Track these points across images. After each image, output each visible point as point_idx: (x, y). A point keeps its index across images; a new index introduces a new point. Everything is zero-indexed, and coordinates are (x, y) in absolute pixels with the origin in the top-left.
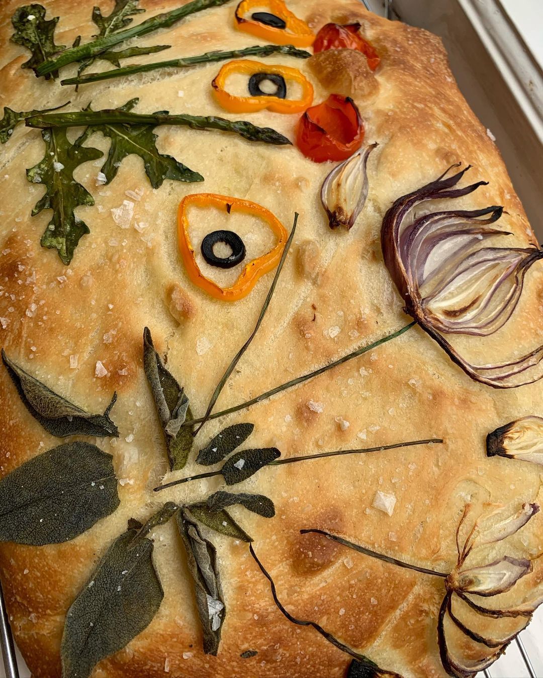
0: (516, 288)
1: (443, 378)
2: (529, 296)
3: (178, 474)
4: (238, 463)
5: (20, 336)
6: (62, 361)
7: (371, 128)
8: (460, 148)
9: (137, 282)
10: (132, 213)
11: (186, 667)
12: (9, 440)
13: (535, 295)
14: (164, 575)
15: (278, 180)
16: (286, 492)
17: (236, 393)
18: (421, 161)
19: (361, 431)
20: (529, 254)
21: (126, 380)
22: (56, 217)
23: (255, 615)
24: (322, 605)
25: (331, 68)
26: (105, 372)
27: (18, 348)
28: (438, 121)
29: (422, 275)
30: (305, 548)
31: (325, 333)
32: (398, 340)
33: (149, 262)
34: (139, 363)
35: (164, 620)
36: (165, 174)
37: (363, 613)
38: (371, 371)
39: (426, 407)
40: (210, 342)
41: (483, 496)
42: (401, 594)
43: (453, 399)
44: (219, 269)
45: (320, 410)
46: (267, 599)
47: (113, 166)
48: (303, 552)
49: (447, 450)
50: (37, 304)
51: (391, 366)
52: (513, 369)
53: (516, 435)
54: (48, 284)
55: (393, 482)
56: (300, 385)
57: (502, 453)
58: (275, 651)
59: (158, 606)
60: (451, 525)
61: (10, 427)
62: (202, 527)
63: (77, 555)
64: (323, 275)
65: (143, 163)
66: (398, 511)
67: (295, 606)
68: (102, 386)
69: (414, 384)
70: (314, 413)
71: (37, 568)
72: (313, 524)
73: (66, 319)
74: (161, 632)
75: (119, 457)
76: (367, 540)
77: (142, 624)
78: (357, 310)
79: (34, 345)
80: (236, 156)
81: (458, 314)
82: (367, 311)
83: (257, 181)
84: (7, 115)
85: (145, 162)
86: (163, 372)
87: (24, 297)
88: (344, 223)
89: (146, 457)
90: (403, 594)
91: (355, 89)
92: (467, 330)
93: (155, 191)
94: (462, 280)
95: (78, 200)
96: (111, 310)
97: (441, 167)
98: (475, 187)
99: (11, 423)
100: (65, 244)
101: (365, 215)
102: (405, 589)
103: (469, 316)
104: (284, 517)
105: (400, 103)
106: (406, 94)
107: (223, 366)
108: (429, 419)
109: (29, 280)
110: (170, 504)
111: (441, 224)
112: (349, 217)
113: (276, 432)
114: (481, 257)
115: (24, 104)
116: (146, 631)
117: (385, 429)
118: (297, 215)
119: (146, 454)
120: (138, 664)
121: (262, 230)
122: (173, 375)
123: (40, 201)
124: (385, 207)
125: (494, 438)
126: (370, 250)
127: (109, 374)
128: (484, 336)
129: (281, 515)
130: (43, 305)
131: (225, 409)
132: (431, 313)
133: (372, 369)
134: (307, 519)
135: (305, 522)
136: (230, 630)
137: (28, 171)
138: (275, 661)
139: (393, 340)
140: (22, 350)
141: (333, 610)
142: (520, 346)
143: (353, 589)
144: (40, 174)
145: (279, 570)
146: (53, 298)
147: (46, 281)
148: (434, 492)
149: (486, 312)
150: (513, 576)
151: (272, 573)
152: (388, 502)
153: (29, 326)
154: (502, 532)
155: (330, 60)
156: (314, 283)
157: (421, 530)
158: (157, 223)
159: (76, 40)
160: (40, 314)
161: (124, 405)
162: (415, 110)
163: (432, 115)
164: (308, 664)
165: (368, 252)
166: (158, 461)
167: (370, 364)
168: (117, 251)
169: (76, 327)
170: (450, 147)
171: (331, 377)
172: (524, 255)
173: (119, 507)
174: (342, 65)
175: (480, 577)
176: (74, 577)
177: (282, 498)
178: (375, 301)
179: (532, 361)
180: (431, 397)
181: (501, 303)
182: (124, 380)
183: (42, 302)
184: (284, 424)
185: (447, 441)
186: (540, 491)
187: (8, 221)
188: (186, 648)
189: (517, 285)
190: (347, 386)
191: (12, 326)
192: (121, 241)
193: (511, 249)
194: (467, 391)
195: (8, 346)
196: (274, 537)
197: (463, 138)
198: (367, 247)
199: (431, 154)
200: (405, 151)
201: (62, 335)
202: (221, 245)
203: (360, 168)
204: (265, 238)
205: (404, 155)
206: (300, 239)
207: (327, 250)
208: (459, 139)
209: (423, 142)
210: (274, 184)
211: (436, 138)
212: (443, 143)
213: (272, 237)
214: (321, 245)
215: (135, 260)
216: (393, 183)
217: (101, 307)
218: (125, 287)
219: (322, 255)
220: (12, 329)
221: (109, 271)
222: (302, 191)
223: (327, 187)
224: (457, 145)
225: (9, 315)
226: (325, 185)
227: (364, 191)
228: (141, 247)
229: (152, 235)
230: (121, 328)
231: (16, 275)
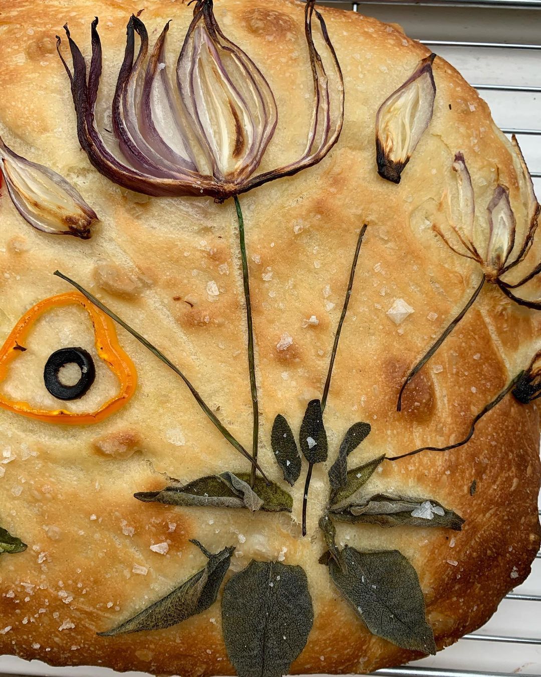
0: (236, 55)
1: (305, 193)
2: (251, 44)
3: (297, 505)
4: (309, 444)
5: (89, 614)
6: (134, 581)
8: (34, 25)
9: (75, 481)
11: (460, 546)
12: (195, 647)
13: (251, 36)
14: (380, 545)
15: (2, 272)
16: (353, 406)
17: (240, 420)
18: (37, 85)
19: (324, 306)
20: (203, 17)
21: (181, 527)
23: (446, 472)
24: (461, 407)
26: (165, 545)
27: (102, 619)
29: (184, 161)
30: (410, 407)
31: (210, 299)
32: (247, 224)
33: (55, 461)
34: (169, 509)
35: (417, 556)
37: (482, 370)
38: (269, 268)
39: (326, 226)
40: (174, 428)
41: (431, 207)
42: (482, 329)
43: (330, 193)
44: (91, 388)
45: (289, 340)
46: (437, 457)
48: (413, 410)
49: (376, 224)
50: (61, 589)
51: (272, 245)
52: (323, 109)
53: (390, 143)
54: (41, 572)
55: (383, 294)
56: (256, 349)
57: (401, 166)
58: (480, 463)
59: (404, 558)
60: (444, 253)
61: (183, 643)
62: (353, 499)
63: (330, 614)
64: (143, 273)
66: (412, 301)
67: (452, 433)
68: (178, 550)
69: (300, 229)
70: (290, 348)
71: (324, 649)
72: (392, 391)
73: (90, 565)
74: (426, 561)
75: (255, 554)
76: (425, 342)
77: (412, 576)
78: (198, 253)
79: (106, 603)
81: (241, 140)
82: (203, 243)
86: (189, 488)
87: (46, 600)
88: (89, 223)
89: (266, 529)
90: (482, 326)
92: (264, 140)
94: (205, 114)
96: (98, 518)
97: (55, 65)
98: (95, 36)
99: (178, 641)
101: (86, 191)
102: (479, 323)
103: (248, 128)
104: (375, 417)
107: (206, 422)
108: (339, 229)
109: (29, 591)
110: (321, 521)
111: (131, 106)
112: (83, 214)
113: (294, 394)
114: (185, 78)
116: (419, 572)
117: (331, 279)
118: (57, 273)
119: (264, 528)
120: (440, 586)
121: (60, 318)
122: (196, 478)
124: (83, 161)
125: (384, 169)
126: (132, 205)
127: (168, 541)
128: (276, 122)
129: (372, 419)
130: (64, 583)
131: (251, 438)
132: (232, 174)
133: (268, 266)
134: (386, 395)
135: (387, 398)
136: (448, 499)
138: (487, 464)
139: (246, 228)
140: (105, 615)
141: (469, 398)
142: (302, 86)
143: (460, 373)
145: (419, 437)
146: (60, 571)
147: (36, 574)
148: (409, 256)
149: (250, 104)
150: (506, 209)
151: (419, 445)
152: (400, 308)
153: (83, 603)
154: (469, 204)
156: (148, 286)
157: (437, 286)
158: (10, 436)
160: (74, 589)
161: (207, 535)
164: (499, 435)
165: (134, 208)
166: (276, 521)
167: (261, 267)
168: (30, 489)
169: (103, 557)
170: (29, 37)
171: (260, 312)
172: (201, 23)
173: (304, 568)
175: (497, 246)
176: (346, 621)
177: (357, 411)
178: (196, 228)
179: (322, 81)
180: (319, 216)
181: (246, 83)
182: (181, 529)
183: (61, 583)
184: (289, 382)
185: (368, 219)
186: (445, 142)
188: (446, 543)
189: (233, 52)
190: (275, 300)
191: (74, 617)
192: (19, 482)
193: (188, 36)
194: (327, 173)
195: (96, 627)
196: (389, 432)
197: (22, 11)
198: (128, 207)
199: (32, 67)
200: (16, 98)
201: (107, 573)
202: (62, 374)
203: (22, 166)
204: (72, 318)
205: (21, 102)
206: (89, 280)
207: (114, 256)
208: (23, 18)
209: (12, 67)
210: (6, 279)
211: (12, 48)
212: (21, 42)
213: (74, 310)
214: (104, 259)
215: (47, 474)
216: (56, 135)
217: (90, 527)
218: (75, 495)
219: (117, 263)
220: (79, 619)
221: (50, 506)
222: (27, 251)
223: (33, 219)
224: (30, 25)
225: (62, 619)
226: (29, 220)
227: (56, 179)
228: (34, 464)
229: (23, 446)
230: (122, 515)
231: (18, 601)
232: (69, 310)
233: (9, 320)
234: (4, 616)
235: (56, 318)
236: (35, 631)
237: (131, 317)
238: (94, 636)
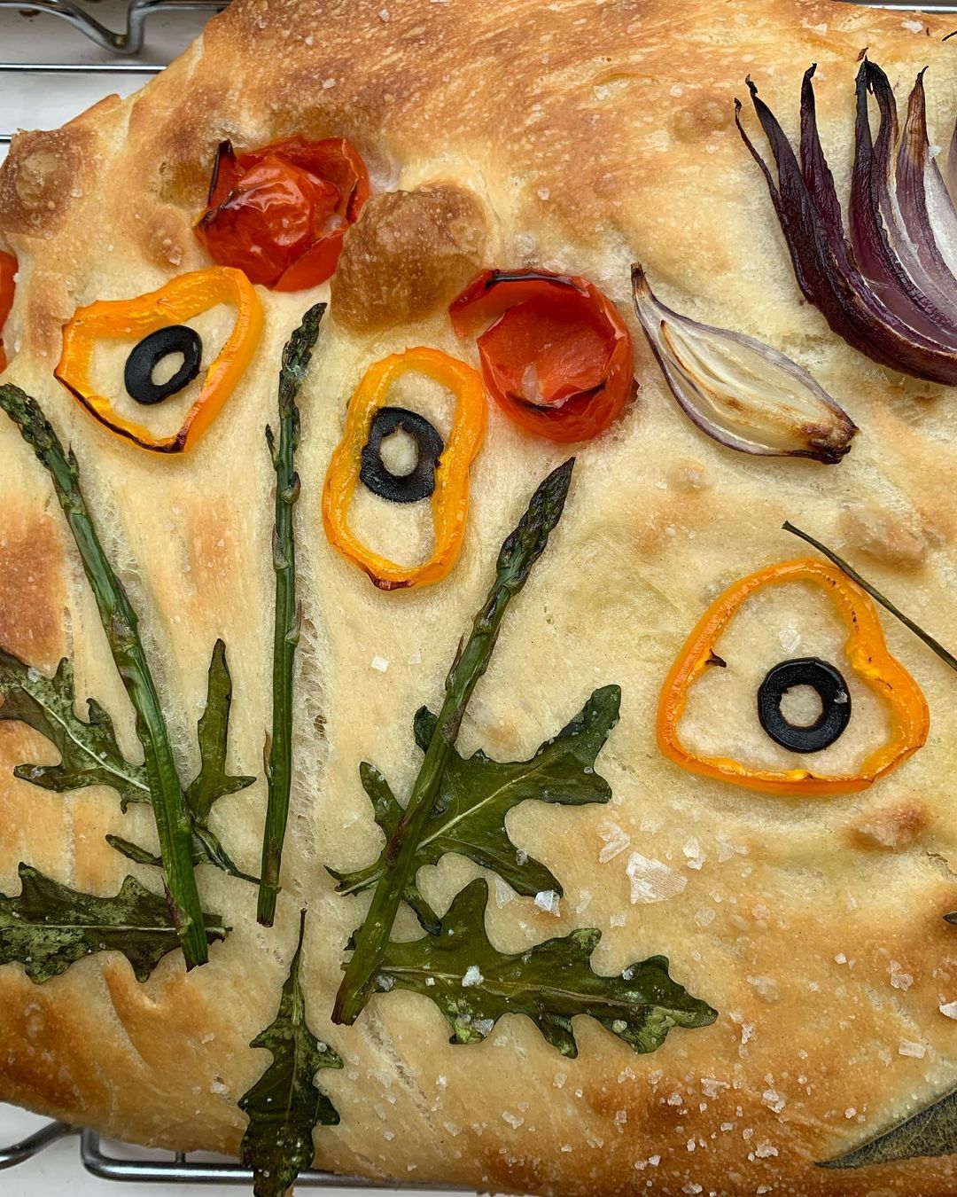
5: (807, 1132)
6: (897, 1068)
7: (567, 255)
8: (680, 78)
9: (807, 895)
10: (657, 864)
15: (662, 526)
18: (698, 186)
22: (597, 1012)
25: (403, 288)
27: (828, 1137)
28: (591, 92)
33: (776, 861)
36: (580, 766)
47: (522, 867)
50: (767, 1086)
54: (734, 1056)
64: (931, 523)
65: (536, 803)
73: (823, 1043)
79: (843, 1110)
80: (571, 594)
83: (645, 571)
84: (269, 1043)
85: (538, 796)
87: (739, 1109)
91: (476, 253)
93: (618, 798)
95: (575, 961)
96: (848, 960)
97: (728, 150)
98: (809, 97)
99: (948, 1171)
100: (670, 1011)
105: (514, 157)
106: (487, 130)
109: (709, 1092)
112: (836, 420)
115: (253, 1000)
118: (787, 526)
121: (776, 605)
123: (546, 1035)
124: (807, 321)
126: (909, 402)
130: (774, 1077)
137: (454, 1040)
140: (836, 1131)
144: (474, 1017)
146: (769, 1056)
147: (726, 1062)
153: (800, 1111)
155: (381, 282)
156: (934, 543)
158: (696, 820)
159: (116, 847)
160: (789, 1086)
162: (547, 132)
163: (573, 98)
165: (911, 407)
168: (727, 914)
169: (847, 1029)
170: (673, 100)
174: (415, 262)
183: (769, 1078)
187: (547, 1099)
191: (778, 1137)
192: (709, 902)
195: (813, 1153)
197: (650, 54)
198: (898, 404)
199: (688, 155)
200: (665, 211)
201: (849, 1057)
202: (787, 706)
203: (694, 334)
204: (798, 606)
205: (676, 217)
206: (830, 536)
207: (876, 492)
208: (654, 68)
209: (647, 155)
210: (668, 538)
211: (641, 121)
212: (659, 110)
213: (802, 591)
214: (856, 498)
215: (760, 886)
216: (745, 277)
217: (831, 975)
218: (810, 921)
219: (882, 506)
220: (785, 1140)
221: (763, 943)
222: (710, 487)
223: (722, 429)
224: (670, 79)
225: (755, 1139)
226: (712, 430)
227: (772, 355)
228: (738, 868)
229: (721, 837)
230: (892, 953)
231: (685, 1112)
232: (792, 592)
233: (675, 610)
234: (651, 1138)
235: (768, 606)
236: (700, 1163)
237: (905, 600)
238: (807, 1168)
